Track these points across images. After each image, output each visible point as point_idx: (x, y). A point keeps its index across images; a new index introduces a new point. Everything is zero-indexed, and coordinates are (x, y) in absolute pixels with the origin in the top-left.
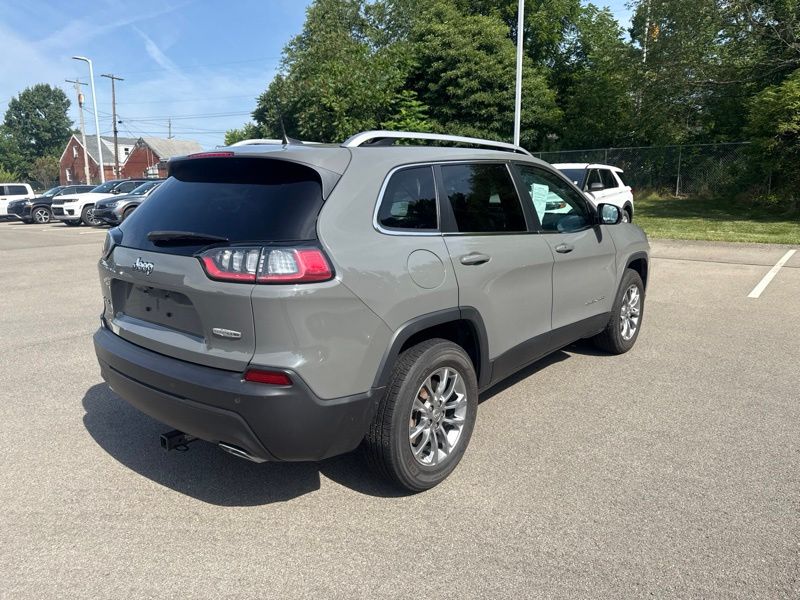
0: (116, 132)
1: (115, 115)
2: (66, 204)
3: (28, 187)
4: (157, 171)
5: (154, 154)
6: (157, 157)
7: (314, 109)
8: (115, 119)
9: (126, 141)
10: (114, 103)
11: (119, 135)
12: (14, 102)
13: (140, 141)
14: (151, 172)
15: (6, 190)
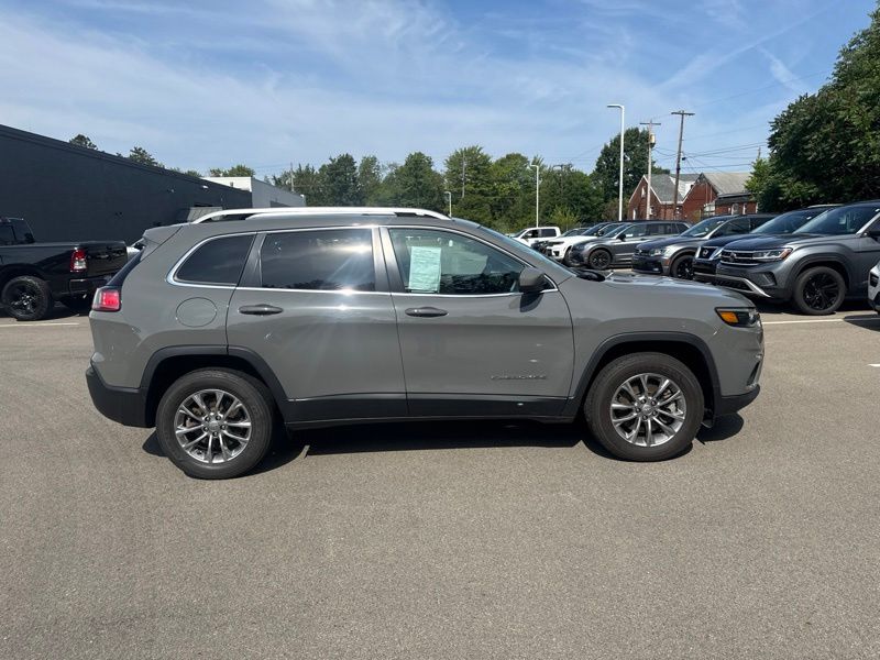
0: (678, 169)
1: (680, 152)
2: (555, 246)
3: (557, 229)
4: (713, 209)
5: (713, 190)
6: (716, 193)
7: (828, 129)
8: (679, 156)
9: (687, 178)
10: (681, 140)
11: (681, 172)
12: (606, 147)
13: (702, 177)
14: (707, 209)
15: (540, 233)
